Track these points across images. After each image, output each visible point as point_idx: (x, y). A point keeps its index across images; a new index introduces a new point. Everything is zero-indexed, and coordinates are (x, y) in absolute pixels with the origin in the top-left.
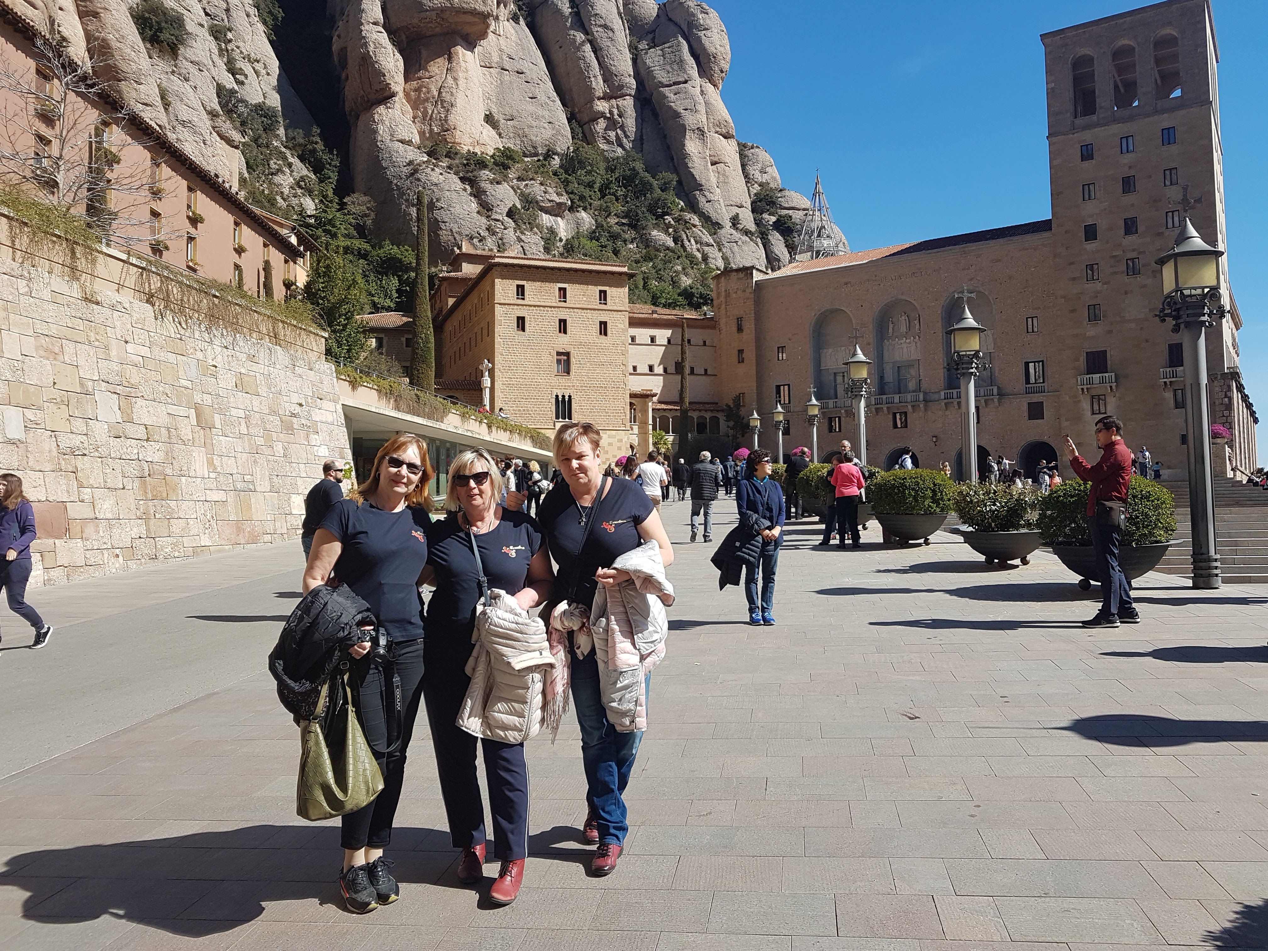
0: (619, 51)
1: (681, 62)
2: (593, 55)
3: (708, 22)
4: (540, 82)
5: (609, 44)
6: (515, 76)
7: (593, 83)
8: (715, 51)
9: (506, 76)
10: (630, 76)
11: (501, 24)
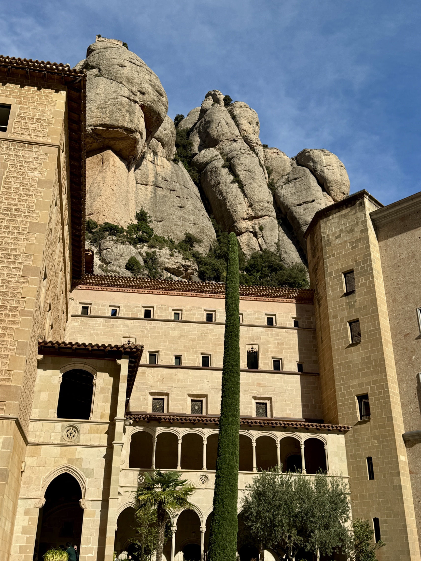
0: (259, 185)
1: (308, 189)
2: (239, 190)
3: (330, 160)
4: (189, 197)
5: (251, 181)
6: (168, 193)
7: (239, 208)
8: (336, 179)
9: (160, 192)
10: (268, 202)
11: (159, 158)
